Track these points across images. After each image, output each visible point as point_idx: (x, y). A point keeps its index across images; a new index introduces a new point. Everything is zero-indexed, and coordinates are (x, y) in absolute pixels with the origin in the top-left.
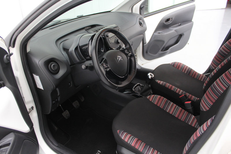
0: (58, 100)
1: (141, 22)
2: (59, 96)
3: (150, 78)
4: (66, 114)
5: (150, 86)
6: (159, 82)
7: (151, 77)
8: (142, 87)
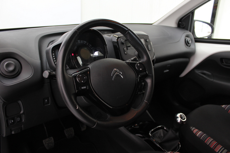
0: (21, 120)
1: (188, 40)
2: (23, 113)
3: (179, 121)
4: (48, 142)
5: (178, 134)
6: (195, 131)
7: (181, 121)
8: (166, 132)
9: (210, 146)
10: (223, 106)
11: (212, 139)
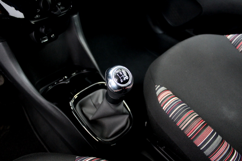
6: (164, 96)
9: (186, 132)
10: (230, 37)
11: (197, 115)
